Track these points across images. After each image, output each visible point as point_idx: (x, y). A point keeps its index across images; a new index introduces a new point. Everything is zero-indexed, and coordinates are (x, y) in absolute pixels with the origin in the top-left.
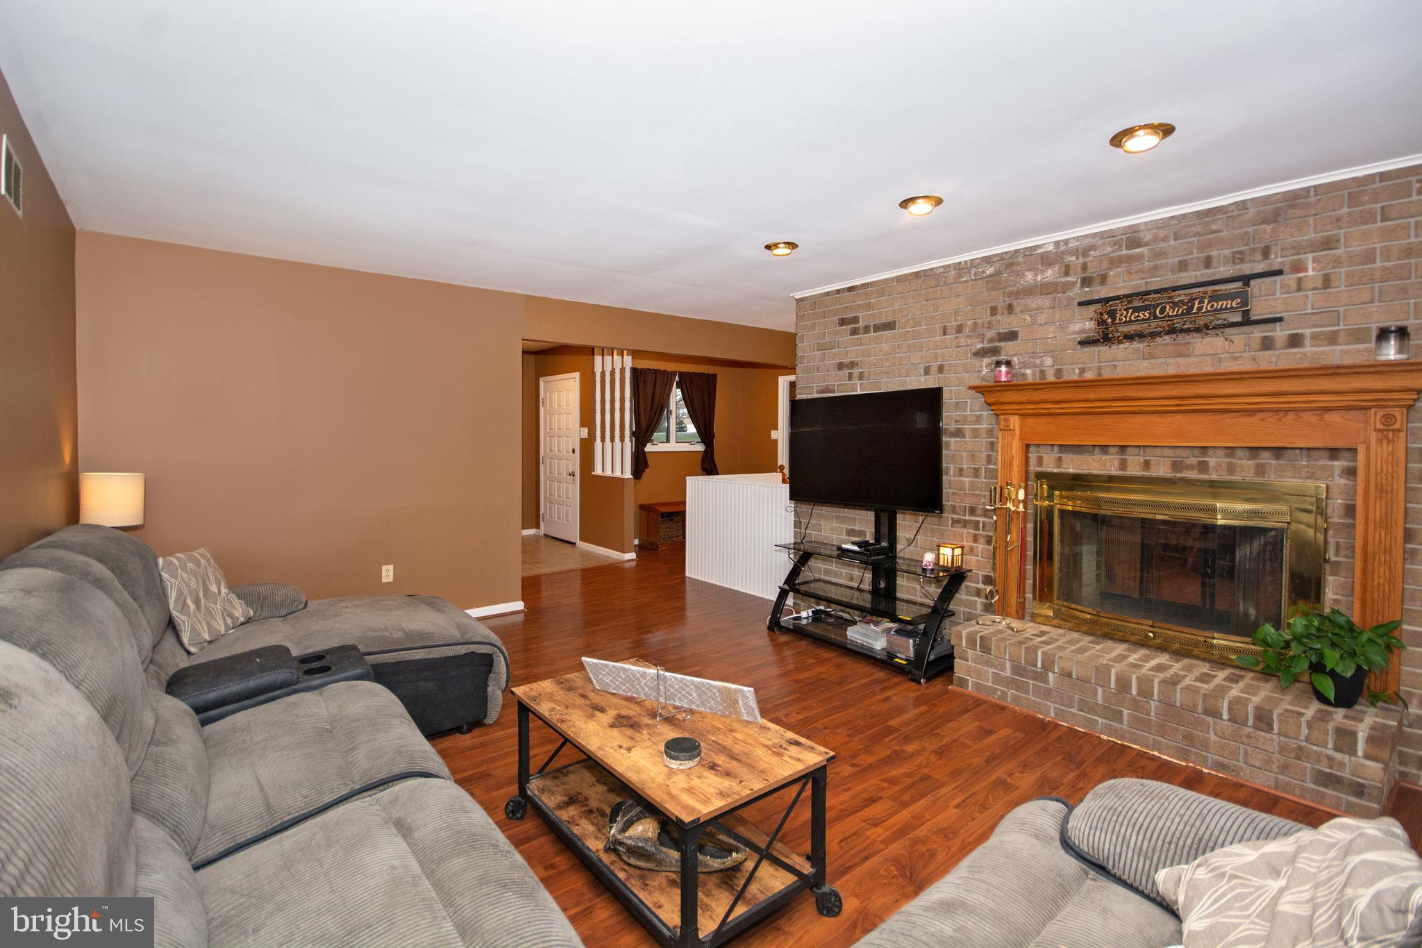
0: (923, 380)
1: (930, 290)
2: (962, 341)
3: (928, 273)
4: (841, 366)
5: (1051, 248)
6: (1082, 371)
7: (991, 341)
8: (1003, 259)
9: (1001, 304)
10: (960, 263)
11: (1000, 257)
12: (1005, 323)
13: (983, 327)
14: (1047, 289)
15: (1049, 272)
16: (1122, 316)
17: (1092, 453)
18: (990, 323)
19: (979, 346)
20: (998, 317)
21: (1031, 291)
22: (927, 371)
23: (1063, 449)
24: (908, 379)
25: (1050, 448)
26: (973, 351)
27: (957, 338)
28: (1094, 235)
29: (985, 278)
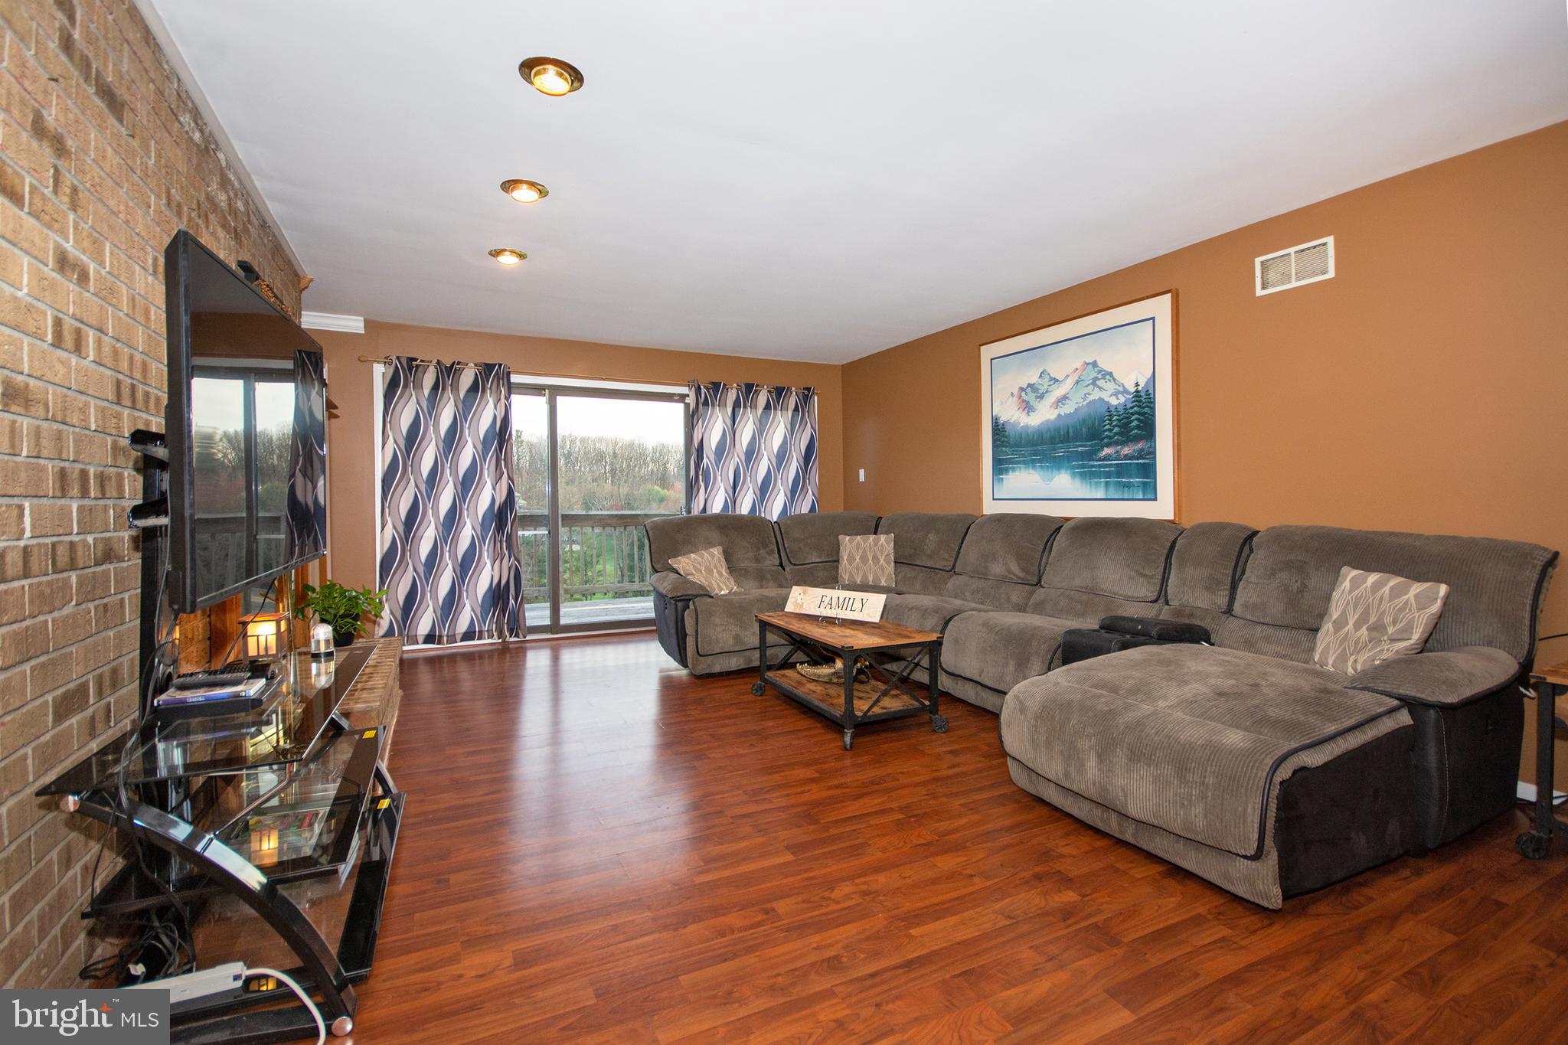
5: (224, 161)
8: (203, 131)
11: (203, 126)
14: (223, 219)
15: (223, 196)
21: (215, 207)
29: (194, 142)
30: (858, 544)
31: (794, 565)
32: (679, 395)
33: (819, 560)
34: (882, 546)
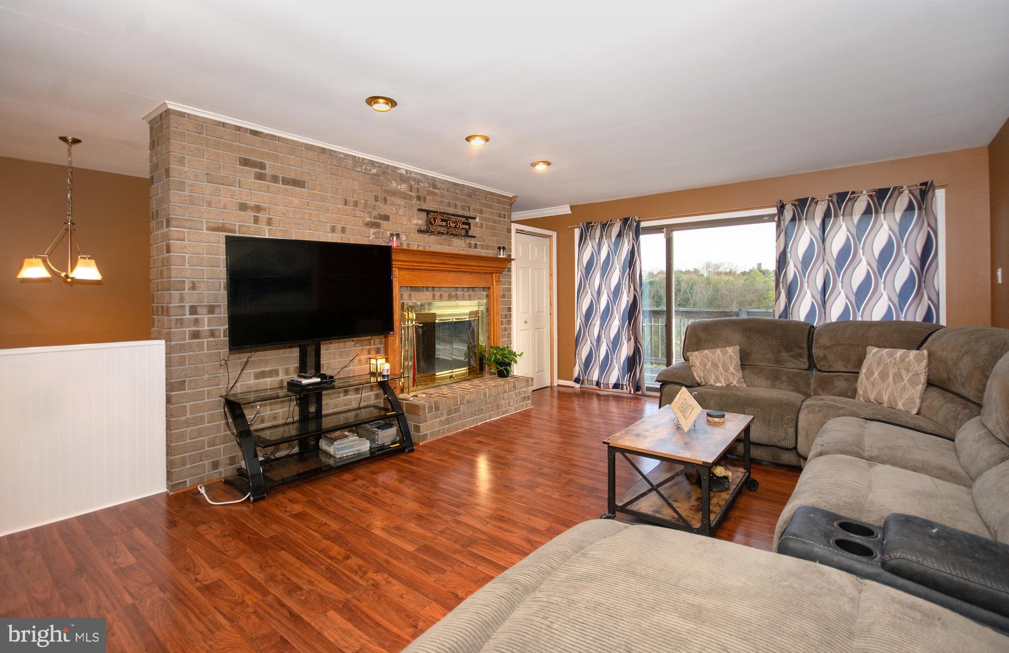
0: (329, 235)
1: (334, 167)
2: (358, 213)
3: (332, 153)
4: (243, 207)
5: (404, 172)
6: (418, 246)
7: (375, 218)
8: (380, 167)
9: (381, 196)
10: (355, 157)
11: (380, 165)
12: (385, 209)
13: (370, 207)
14: (403, 196)
15: (404, 186)
16: (438, 222)
17: (422, 291)
18: (374, 206)
19: (368, 219)
20: (379, 203)
21: (394, 193)
22: (333, 230)
23: (413, 289)
24: (317, 233)
25: (406, 288)
26: (365, 222)
27: (354, 210)
28: (421, 175)
29: (370, 174)
30: (881, 357)
31: (820, 371)
32: (768, 215)
33: (844, 370)
34: (909, 363)
